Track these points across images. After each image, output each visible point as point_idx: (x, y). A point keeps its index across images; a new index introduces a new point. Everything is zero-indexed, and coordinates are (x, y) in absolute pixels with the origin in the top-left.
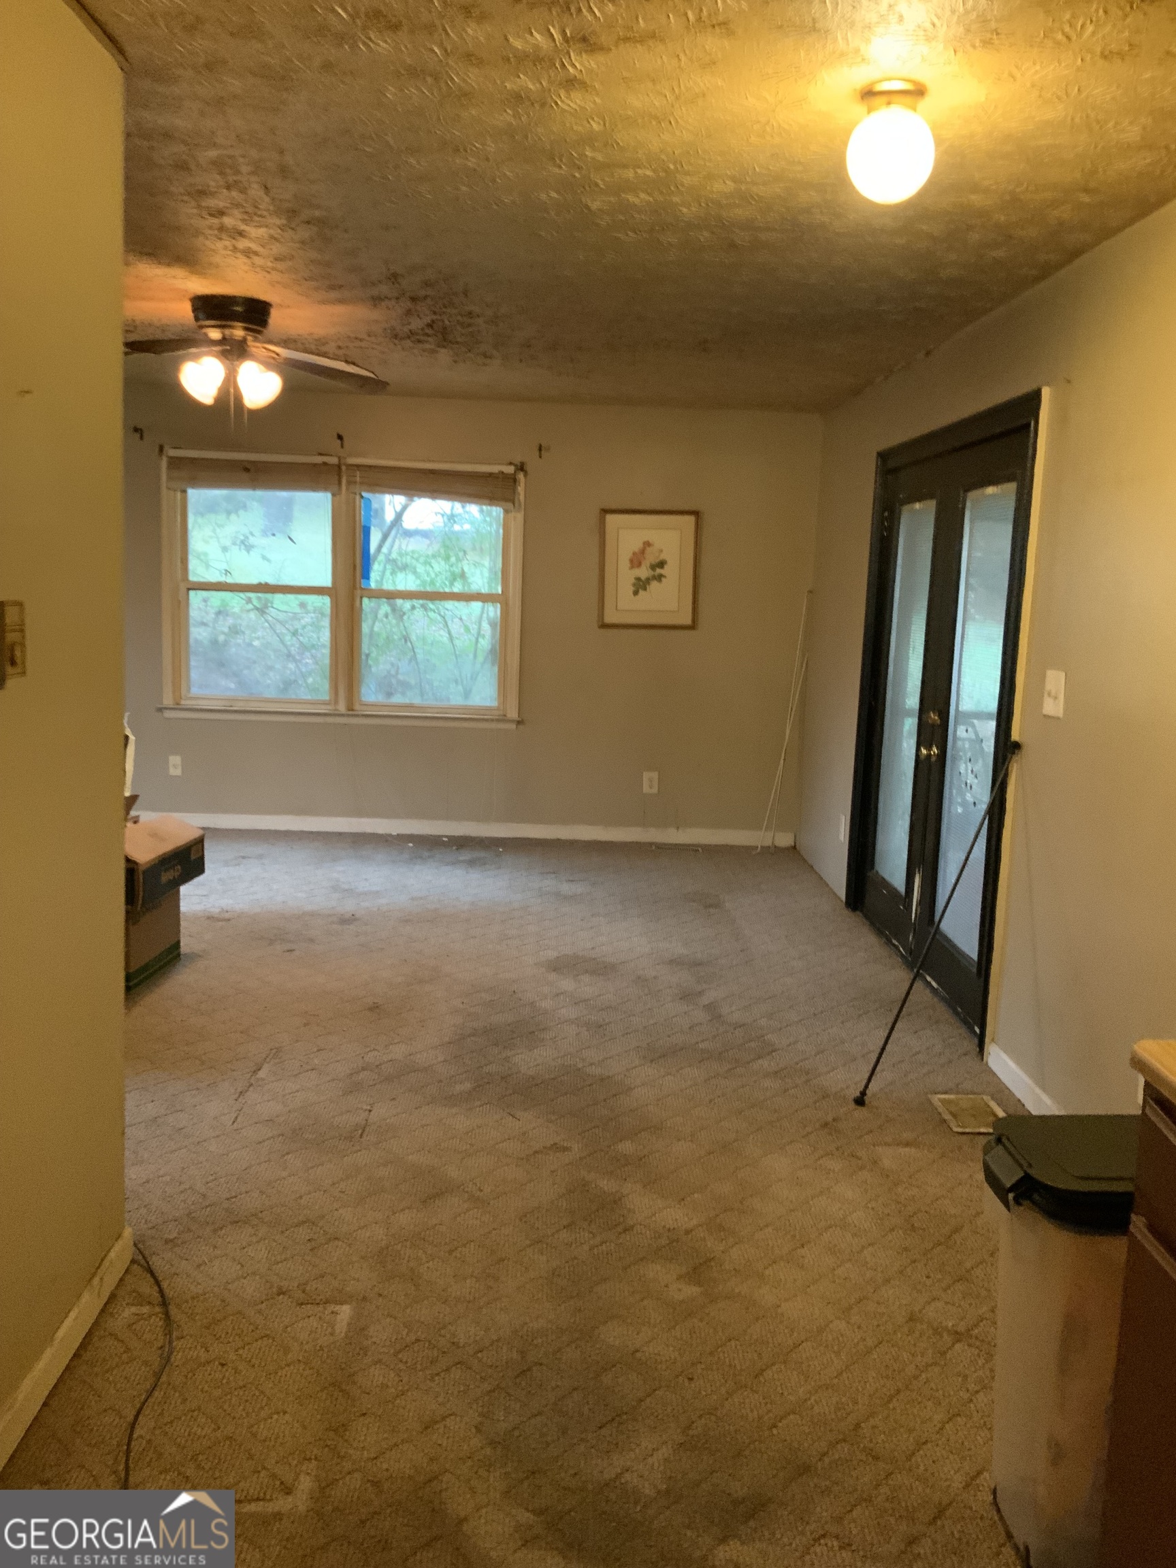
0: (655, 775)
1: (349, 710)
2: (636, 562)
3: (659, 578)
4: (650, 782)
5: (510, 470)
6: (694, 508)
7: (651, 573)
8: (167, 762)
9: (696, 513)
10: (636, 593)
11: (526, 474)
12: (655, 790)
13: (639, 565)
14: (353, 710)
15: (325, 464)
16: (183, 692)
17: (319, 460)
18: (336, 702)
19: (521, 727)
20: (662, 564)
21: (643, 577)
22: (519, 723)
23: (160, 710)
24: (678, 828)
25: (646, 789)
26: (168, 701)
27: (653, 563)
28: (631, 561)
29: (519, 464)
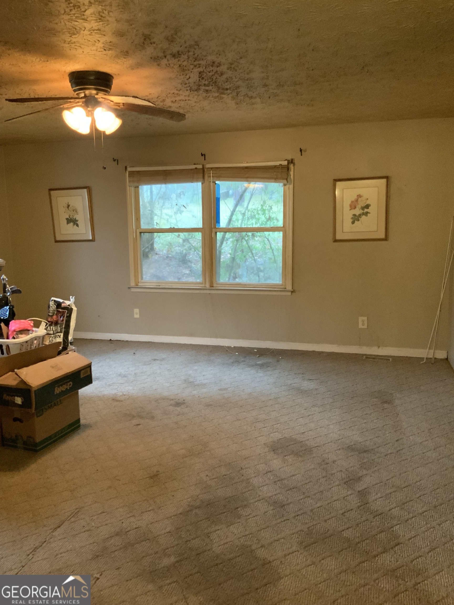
0: (365, 318)
1: (211, 287)
2: (353, 206)
3: (366, 214)
4: (362, 322)
5: (285, 163)
6: (385, 175)
7: (362, 211)
8: (133, 312)
9: (387, 178)
10: (353, 223)
11: (294, 165)
12: (365, 327)
13: (355, 208)
14: (213, 287)
15: (196, 168)
16: (140, 280)
17: (193, 167)
18: (205, 283)
19: (293, 294)
20: (367, 206)
21: (357, 214)
22: (292, 292)
23: (129, 288)
24: (379, 347)
25: (360, 326)
26: (133, 284)
27: (362, 206)
28: (351, 206)
29: (290, 159)
